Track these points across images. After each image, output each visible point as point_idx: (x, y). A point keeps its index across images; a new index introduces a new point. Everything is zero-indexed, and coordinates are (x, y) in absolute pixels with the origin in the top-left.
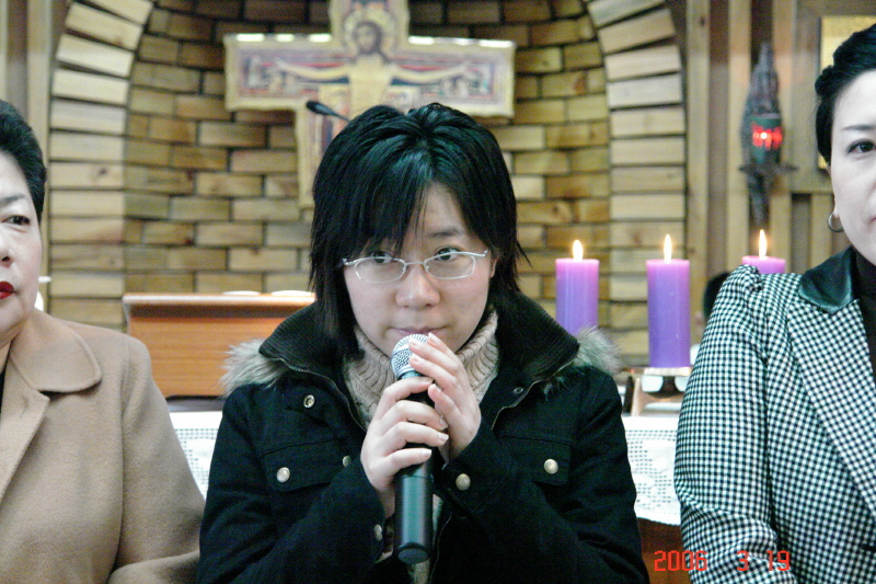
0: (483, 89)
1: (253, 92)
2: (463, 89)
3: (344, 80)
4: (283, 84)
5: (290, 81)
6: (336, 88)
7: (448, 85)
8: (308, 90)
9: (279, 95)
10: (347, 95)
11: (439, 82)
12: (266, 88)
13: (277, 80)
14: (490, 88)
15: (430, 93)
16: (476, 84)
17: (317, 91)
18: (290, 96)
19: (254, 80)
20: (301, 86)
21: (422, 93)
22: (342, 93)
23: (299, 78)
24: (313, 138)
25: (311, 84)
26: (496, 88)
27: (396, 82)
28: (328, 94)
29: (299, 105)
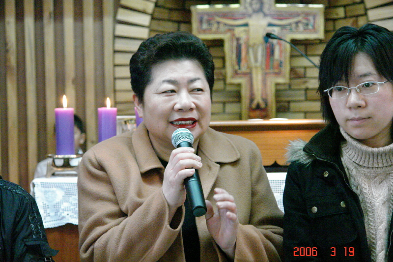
0: (310, 27)
1: (205, 31)
2: (301, 27)
3: (246, 25)
4: (218, 28)
5: (221, 26)
6: (242, 29)
7: (294, 26)
8: (230, 30)
9: (217, 32)
10: (247, 32)
11: (290, 24)
12: (210, 29)
13: (215, 25)
14: (314, 27)
15: (286, 29)
16: (307, 25)
17: (234, 30)
18: (221, 33)
19: (205, 26)
20: (227, 28)
21: (282, 29)
22: (245, 31)
23: (225, 24)
24: (232, 52)
25: (231, 27)
26: (316, 26)
27: (270, 25)
28: (239, 32)
29: (226, 37)
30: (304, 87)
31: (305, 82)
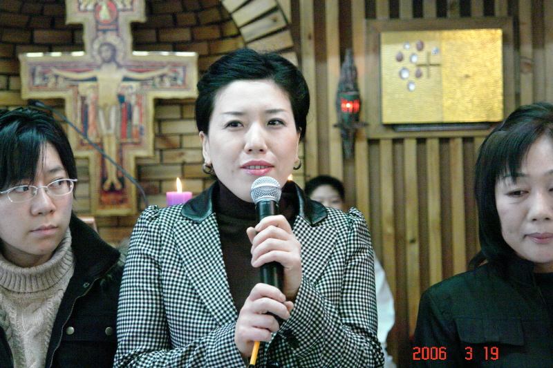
0: (179, 82)
1: (38, 88)
2: (167, 82)
3: (94, 79)
4: (56, 83)
5: (61, 81)
6: (89, 84)
7: (158, 80)
8: (72, 86)
9: (55, 89)
10: (96, 89)
11: (153, 78)
12: (46, 85)
13: (53, 80)
14: (184, 82)
15: (147, 85)
16: (175, 79)
17: (77, 86)
18: (61, 90)
19: (38, 81)
20: (67, 83)
21: (142, 85)
22: (93, 87)
23: (66, 79)
24: (76, 116)
25: (74, 83)
26: (187, 81)
27: (126, 79)
28: (84, 88)
29: (67, 95)
30: (179, 160)
31: (182, 154)
